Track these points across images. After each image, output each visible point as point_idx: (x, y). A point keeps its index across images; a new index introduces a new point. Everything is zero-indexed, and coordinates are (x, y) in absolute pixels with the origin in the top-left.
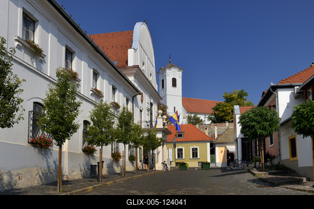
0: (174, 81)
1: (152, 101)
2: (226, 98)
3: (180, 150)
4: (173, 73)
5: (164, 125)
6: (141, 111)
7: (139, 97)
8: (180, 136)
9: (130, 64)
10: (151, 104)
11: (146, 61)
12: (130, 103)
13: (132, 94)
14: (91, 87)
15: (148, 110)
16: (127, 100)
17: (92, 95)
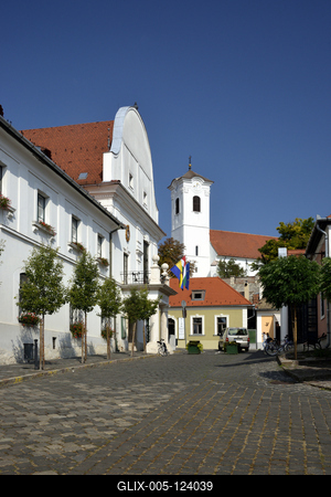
0: (197, 201)
1: (147, 238)
2: (282, 231)
3: (198, 321)
4: (195, 188)
5: (163, 279)
6: (126, 255)
7: (121, 233)
8: (198, 296)
9: (107, 177)
10: (146, 244)
11: (137, 172)
12: (105, 243)
13: (109, 229)
14: (35, 219)
15: (139, 254)
16: (100, 239)
17: (35, 232)
